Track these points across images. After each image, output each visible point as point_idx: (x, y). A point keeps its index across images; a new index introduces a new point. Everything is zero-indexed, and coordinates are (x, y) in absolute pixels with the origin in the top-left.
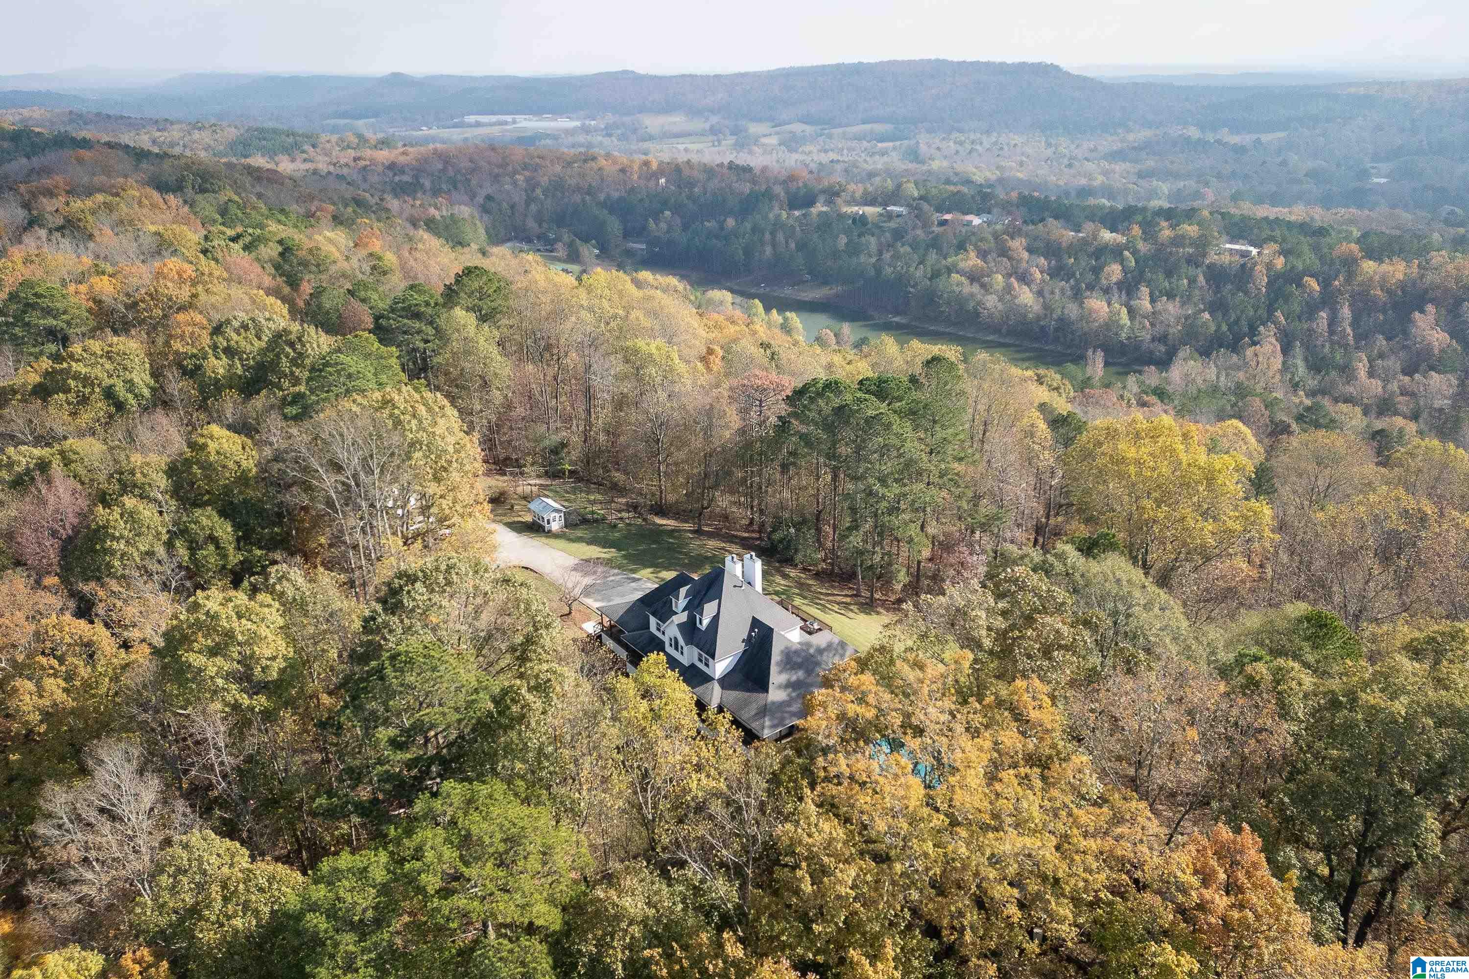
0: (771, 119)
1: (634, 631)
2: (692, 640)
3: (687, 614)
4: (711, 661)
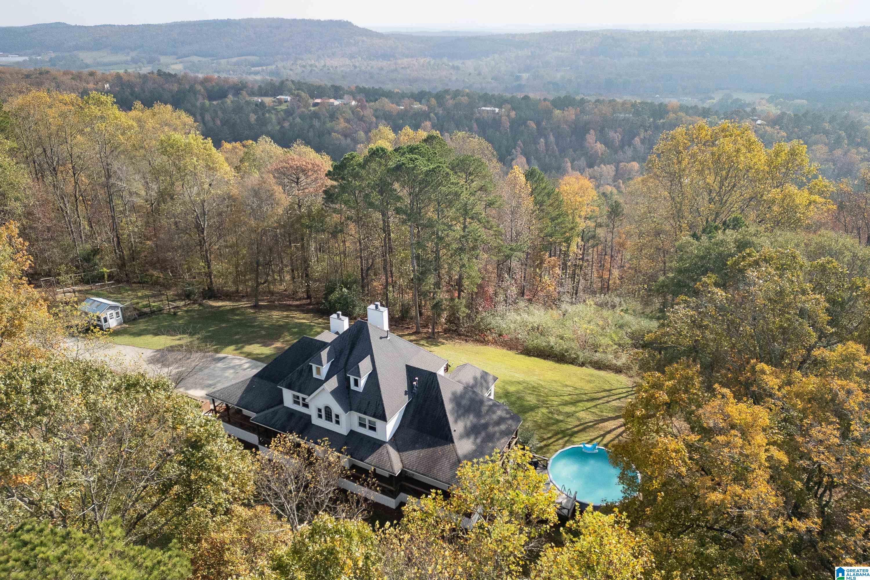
0: (174, 54)
1: (264, 410)
2: (350, 406)
3: (336, 379)
4: (379, 423)
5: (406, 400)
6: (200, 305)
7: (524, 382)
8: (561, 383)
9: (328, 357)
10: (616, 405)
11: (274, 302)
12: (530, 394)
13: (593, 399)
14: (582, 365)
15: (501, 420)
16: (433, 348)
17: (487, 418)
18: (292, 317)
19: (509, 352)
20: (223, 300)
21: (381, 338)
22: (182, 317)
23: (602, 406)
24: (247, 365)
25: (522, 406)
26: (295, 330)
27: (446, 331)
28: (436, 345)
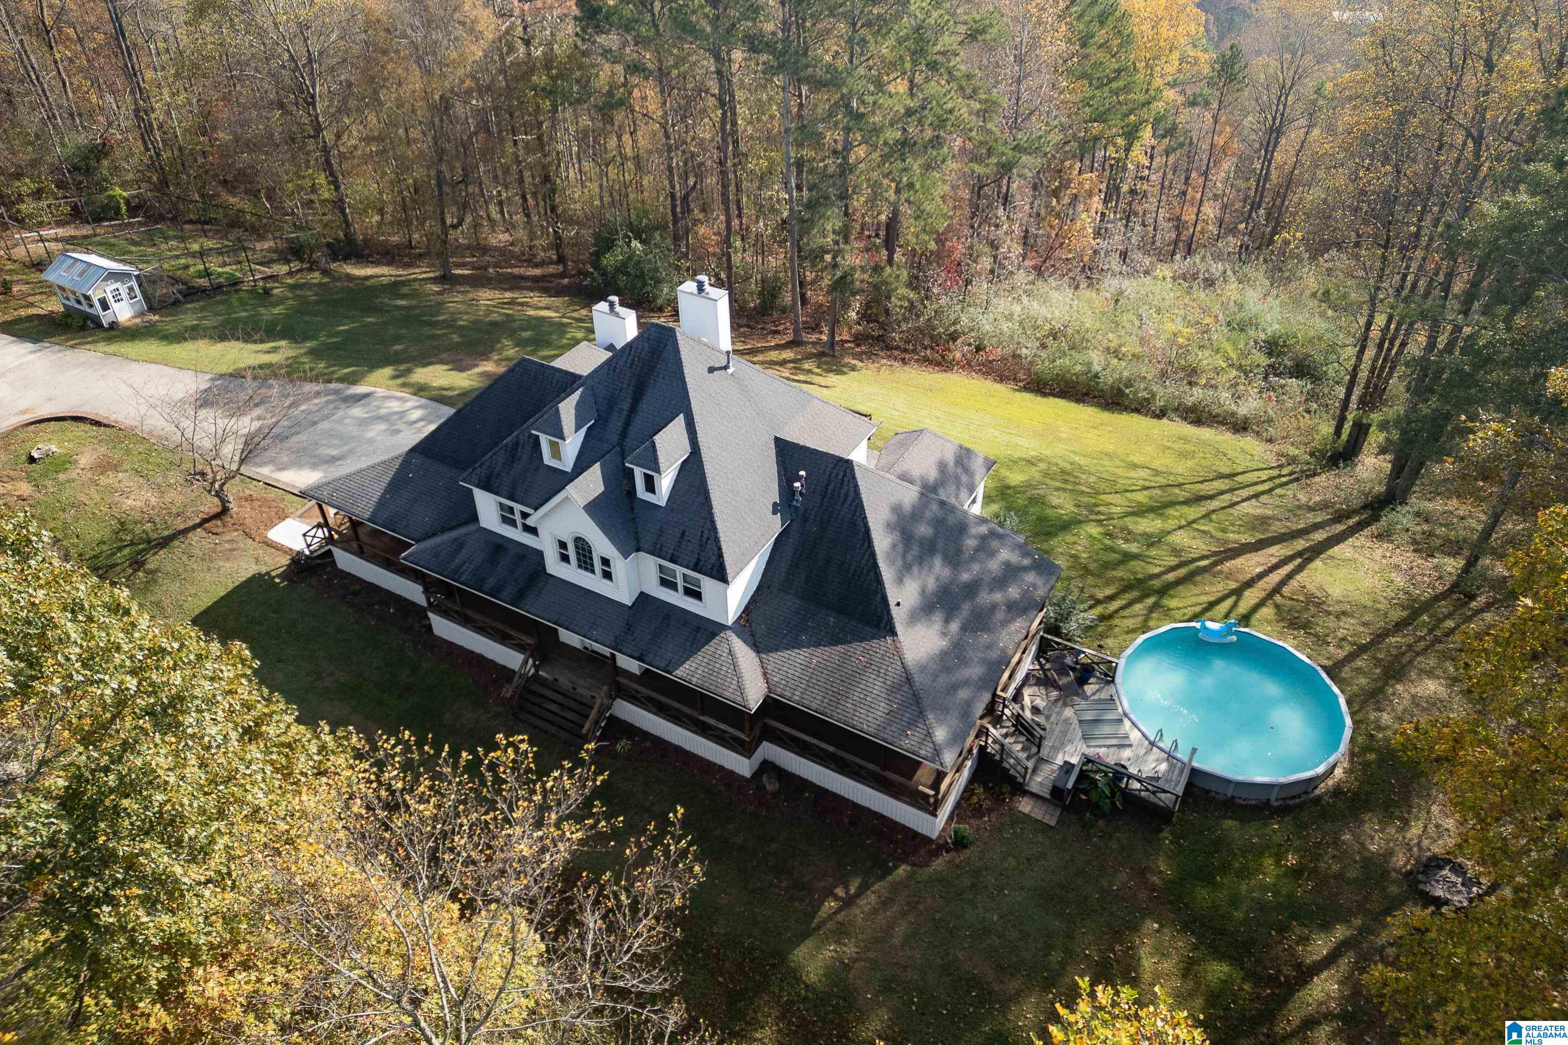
1: (434, 535)
2: (637, 539)
3: (599, 473)
4: (708, 585)
5: (776, 525)
6: (325, 272)
7: (1041, 460)
8: (1123, 461)
9: (577, 416)
10: (1252, 511)
11: (485, 268)
12: (1058, 489)
13: (1198, 499)
14: (1161, 414)
15: (1010, 573)
16: (832, 379)
17: (976, 567)
18: (522, 304)
19: (998, 386)
20: (377, 263)
21: (711, 370)
22: (281, 301)
23: (1221, 516)
24: (416, 414)
25: (1042, 519)
26: (526, 334)
27: (858, 339)
28: (839, 372)
